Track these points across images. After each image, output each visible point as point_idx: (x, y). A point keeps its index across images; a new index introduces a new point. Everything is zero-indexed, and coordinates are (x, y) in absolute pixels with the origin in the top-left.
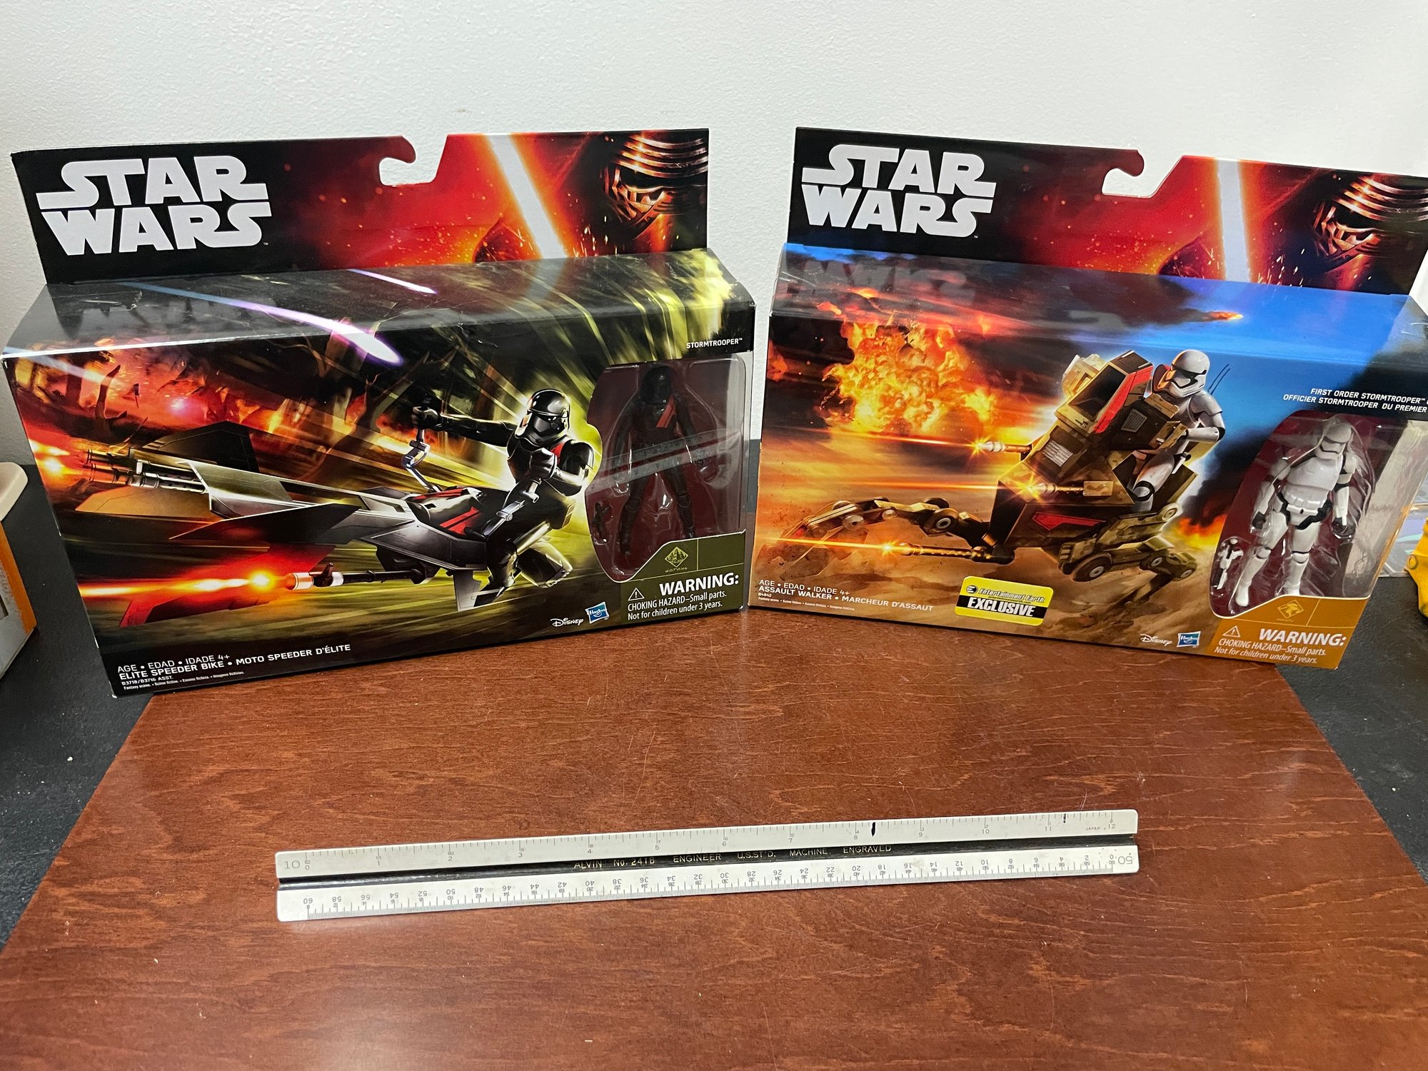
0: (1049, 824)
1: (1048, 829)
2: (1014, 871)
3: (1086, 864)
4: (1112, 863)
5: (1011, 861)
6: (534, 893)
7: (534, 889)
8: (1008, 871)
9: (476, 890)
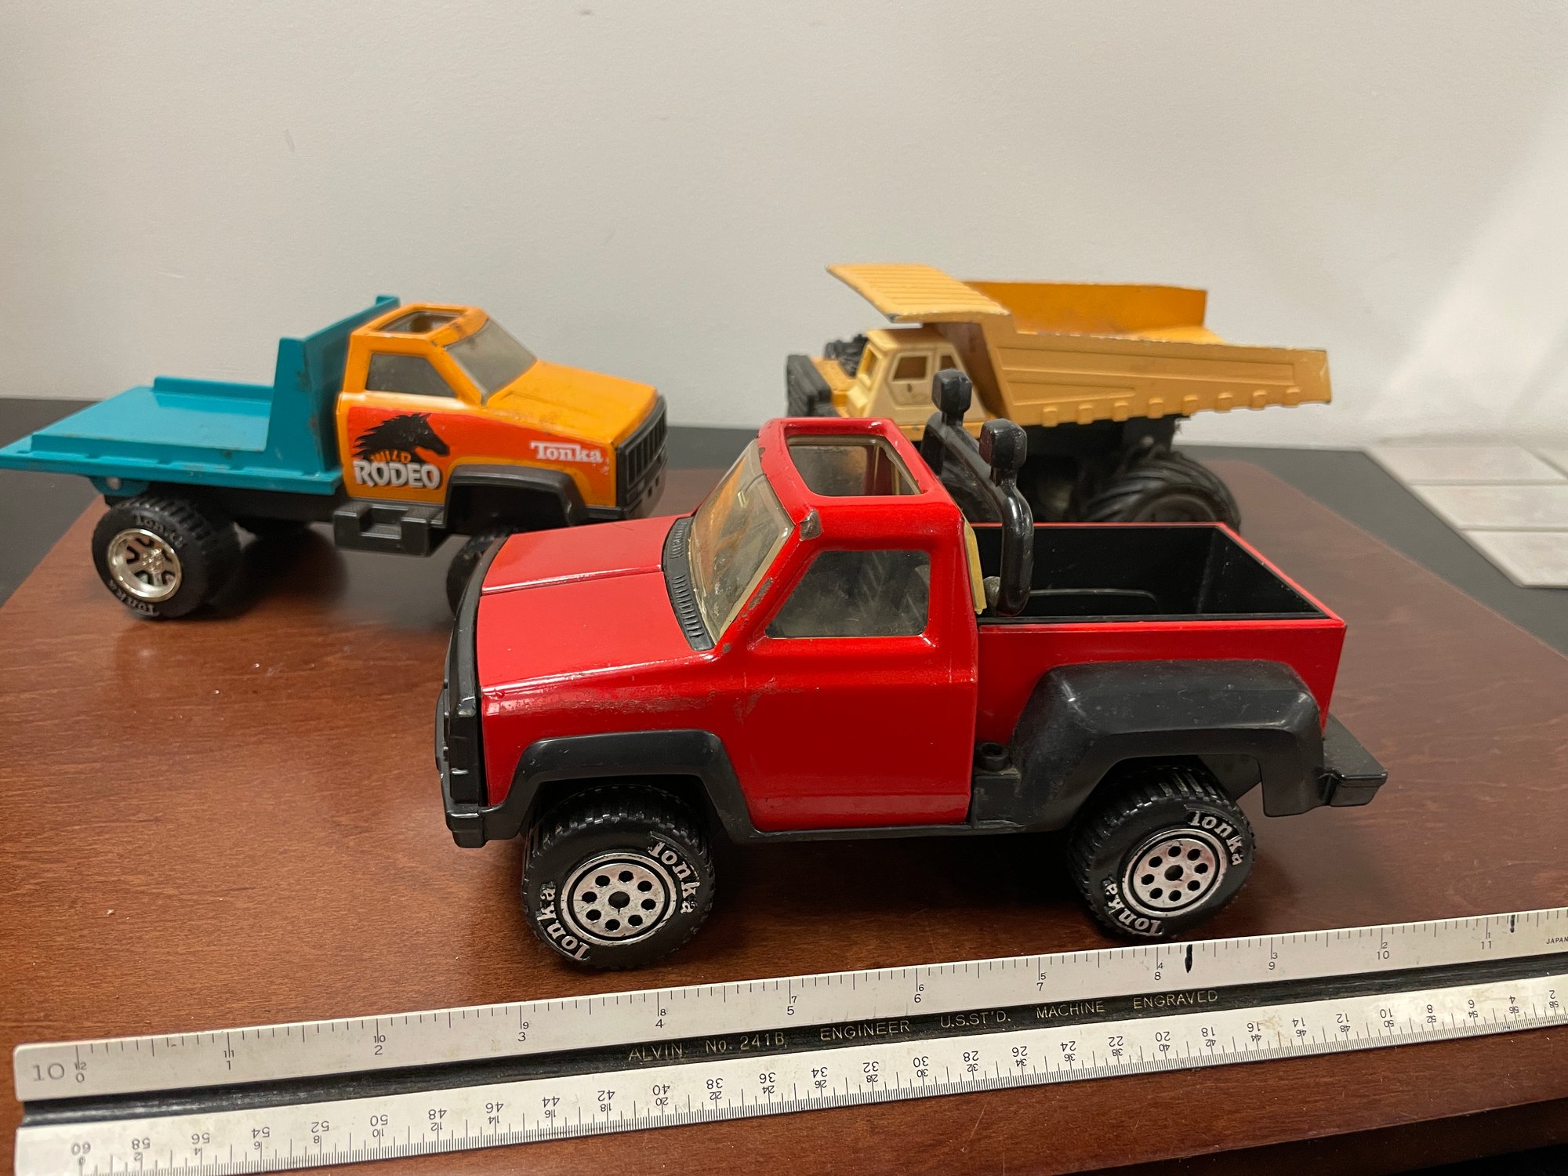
0: (1488, 935)
1: (1487, 944)
2: (1437, 1025)
3: (1554, 1005)
5: (1430, 1009)
6: (550, 1114)
7: (550, 1106)
8: (1428, 1027)
9: (431, 1116)
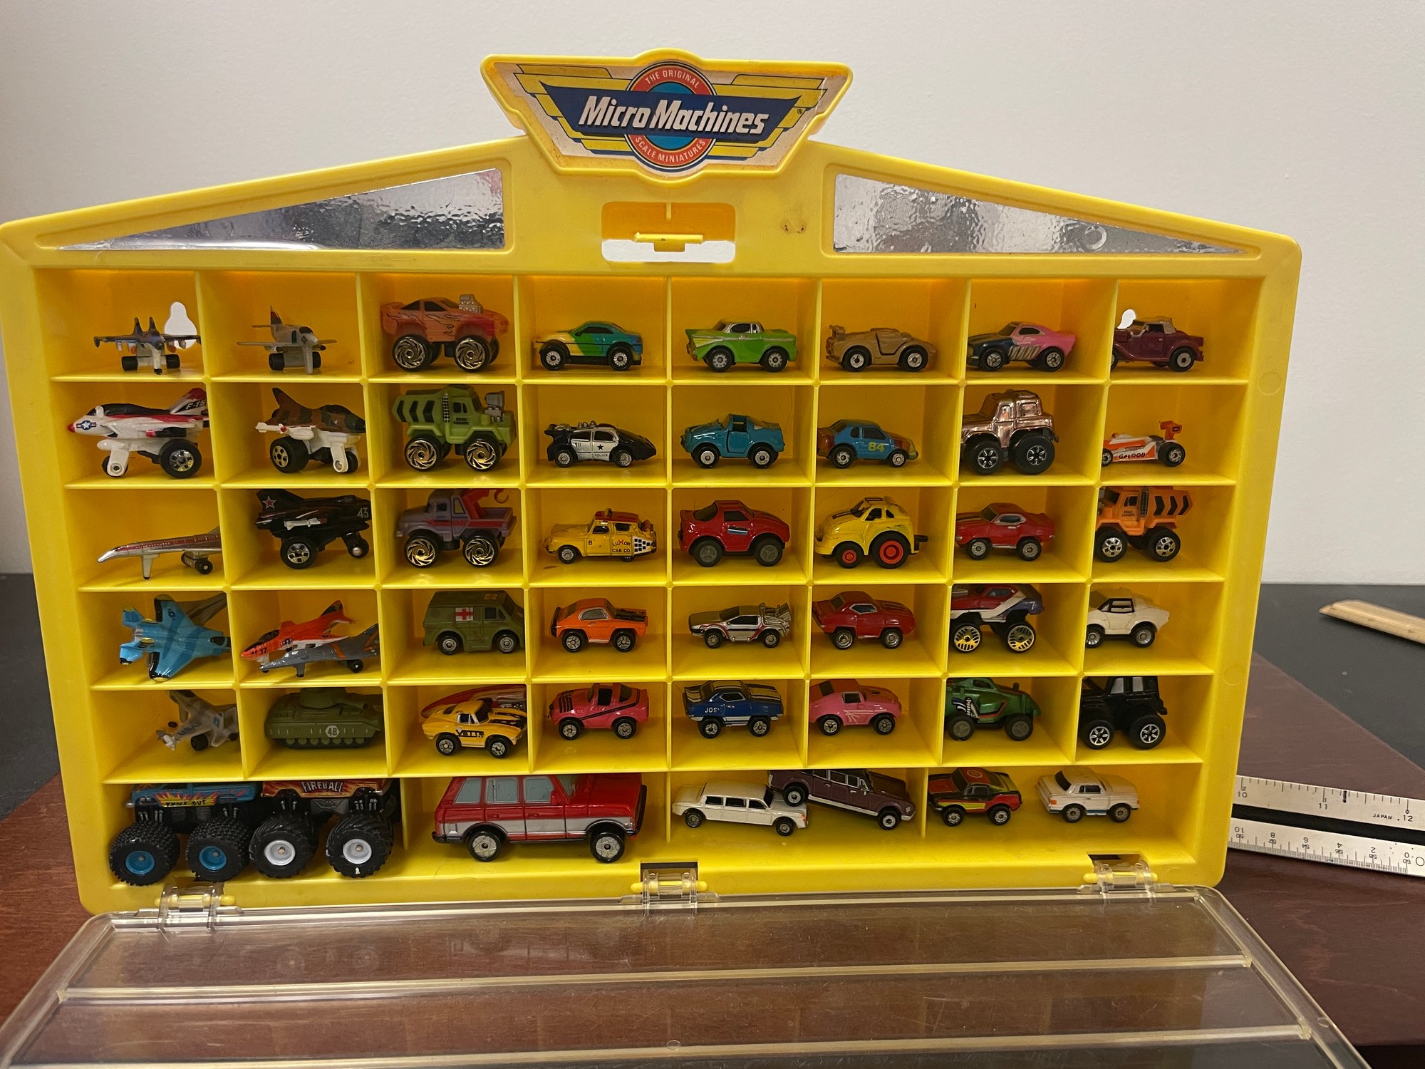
0: (1325, 800)
1: (1323, 806)
2: (1276, 846)
3: (1372, 856)
4: (1407, 861)
5: (1273, 835)
8: (1269, 845)
